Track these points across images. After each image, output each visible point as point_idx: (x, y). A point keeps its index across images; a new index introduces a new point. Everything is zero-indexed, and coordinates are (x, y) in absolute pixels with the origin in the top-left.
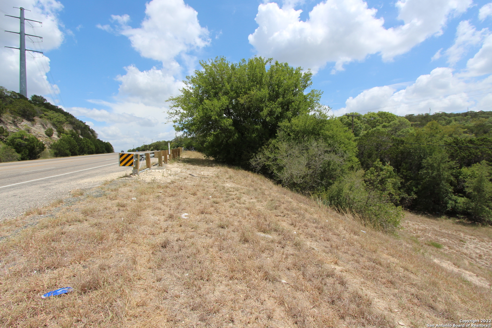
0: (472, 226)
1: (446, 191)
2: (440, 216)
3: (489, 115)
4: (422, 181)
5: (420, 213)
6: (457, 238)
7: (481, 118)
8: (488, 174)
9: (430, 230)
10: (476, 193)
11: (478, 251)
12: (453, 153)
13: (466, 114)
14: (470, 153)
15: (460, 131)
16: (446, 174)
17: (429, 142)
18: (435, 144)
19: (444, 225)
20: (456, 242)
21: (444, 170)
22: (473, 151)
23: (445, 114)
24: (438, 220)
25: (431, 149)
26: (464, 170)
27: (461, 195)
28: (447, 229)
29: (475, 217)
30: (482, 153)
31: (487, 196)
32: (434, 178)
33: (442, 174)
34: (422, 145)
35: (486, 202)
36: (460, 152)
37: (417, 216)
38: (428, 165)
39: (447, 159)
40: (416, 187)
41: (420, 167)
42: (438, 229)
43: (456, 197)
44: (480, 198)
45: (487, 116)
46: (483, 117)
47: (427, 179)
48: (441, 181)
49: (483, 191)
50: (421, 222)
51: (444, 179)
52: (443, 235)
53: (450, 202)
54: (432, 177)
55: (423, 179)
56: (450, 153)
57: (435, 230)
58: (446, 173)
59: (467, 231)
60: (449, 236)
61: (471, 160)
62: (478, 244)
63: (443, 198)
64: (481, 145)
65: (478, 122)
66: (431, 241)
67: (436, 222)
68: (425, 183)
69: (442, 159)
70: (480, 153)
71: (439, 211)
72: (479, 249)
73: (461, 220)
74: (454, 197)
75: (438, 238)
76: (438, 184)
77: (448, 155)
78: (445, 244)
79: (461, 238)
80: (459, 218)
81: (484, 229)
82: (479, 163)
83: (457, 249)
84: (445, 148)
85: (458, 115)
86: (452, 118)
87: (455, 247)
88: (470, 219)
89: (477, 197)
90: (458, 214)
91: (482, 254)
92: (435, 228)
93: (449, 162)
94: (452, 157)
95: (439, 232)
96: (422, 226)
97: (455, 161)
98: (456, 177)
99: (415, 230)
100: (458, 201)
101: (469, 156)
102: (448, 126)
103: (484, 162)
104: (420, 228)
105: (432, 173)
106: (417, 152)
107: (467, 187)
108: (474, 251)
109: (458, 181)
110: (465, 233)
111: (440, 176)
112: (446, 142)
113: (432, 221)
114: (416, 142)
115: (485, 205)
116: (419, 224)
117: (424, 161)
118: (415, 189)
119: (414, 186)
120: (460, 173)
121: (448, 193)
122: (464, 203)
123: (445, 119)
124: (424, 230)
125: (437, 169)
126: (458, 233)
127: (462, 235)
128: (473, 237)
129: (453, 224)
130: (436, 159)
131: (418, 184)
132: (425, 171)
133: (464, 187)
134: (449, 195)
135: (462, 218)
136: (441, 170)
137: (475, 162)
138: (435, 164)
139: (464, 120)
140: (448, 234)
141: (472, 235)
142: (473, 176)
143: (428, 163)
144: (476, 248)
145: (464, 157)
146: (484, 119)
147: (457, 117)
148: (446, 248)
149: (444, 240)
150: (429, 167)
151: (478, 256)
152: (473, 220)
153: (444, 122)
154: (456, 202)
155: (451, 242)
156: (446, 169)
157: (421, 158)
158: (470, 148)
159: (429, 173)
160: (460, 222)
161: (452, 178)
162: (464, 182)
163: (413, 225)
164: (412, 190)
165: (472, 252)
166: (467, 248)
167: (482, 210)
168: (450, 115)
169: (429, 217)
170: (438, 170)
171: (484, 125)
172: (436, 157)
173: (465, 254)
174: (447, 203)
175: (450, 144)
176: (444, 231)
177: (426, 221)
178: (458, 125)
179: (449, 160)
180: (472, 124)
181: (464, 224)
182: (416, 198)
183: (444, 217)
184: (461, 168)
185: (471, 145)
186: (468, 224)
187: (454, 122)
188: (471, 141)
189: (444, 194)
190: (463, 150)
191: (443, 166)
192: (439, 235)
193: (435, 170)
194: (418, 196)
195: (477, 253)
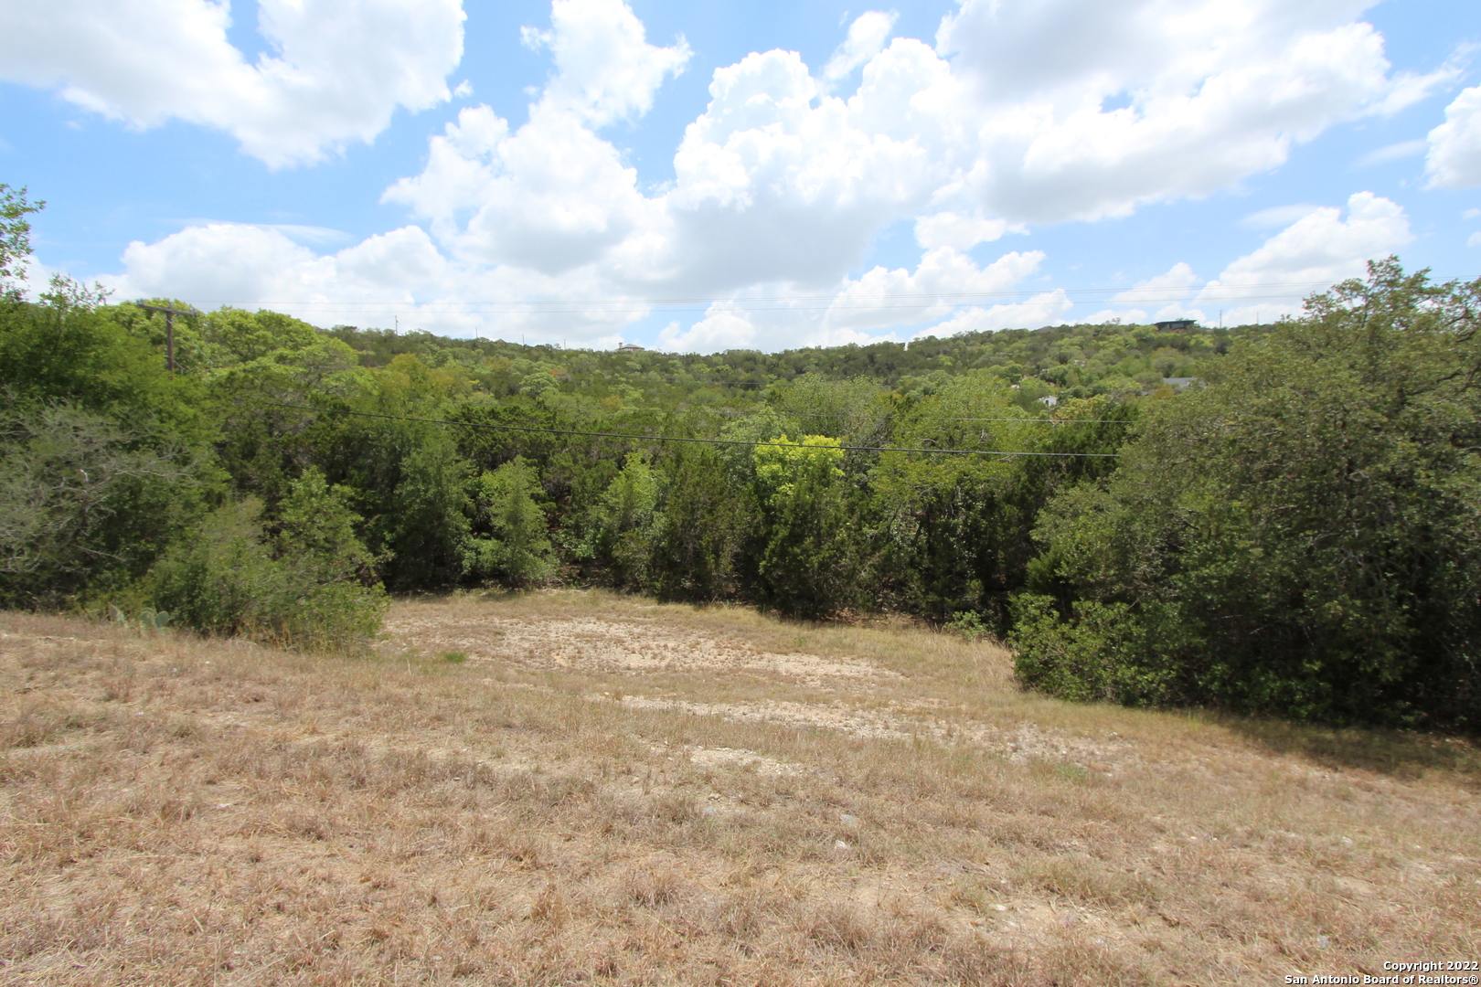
0: (510, 599)
1: (457, 529)
2: (452, 591)
3: (515, 353)
4: (404, 514)
5: (407, 594)
6: (489, 631)
7: (501, 358)
8: (527, 484)
9: (437, 629)
10: (511, 527)
11: (526, 645)
12: (463, 440)
13: (474, 344)
14: (494, 439)
15: (465, 383)
16: (454, 490)
17: (410, 412)
18: (424, 418)
19: (461, 610)
20: (488, 639)
21: (449, 481)
22: (499, 435)
23: (433, 339)
24: (447, 603)
25: (417, 431)
26: (487, 478)
27: (485, 534)
28: (469, 616)
29: (513, 578)
30: (513, 439)
31: (529, 530)
32: (430, 502)
33: (447, 491)
34: (395, 421)
35: (528, 542)
36: (477, 437)
37: (401, 603)
38: (415, 472)
39: (454, 456)
40: (392, 531)
41: (395, 477)
42: (451, 623)
43: (477, 540)
44: (518, 536)
45: (510, 353)
46: (505, 355)
47: (416, 507)
48: (445, 507)
49: (522, 520)
50: (414, 615)
51: (451, 502)
52: (463, 633)
53: (468, 554)
54: (426, 500)
55: (405, 508)
56: (458, 439)
57: (447, 626)
58: (455, 488)
59: (504, 610)
60: (476, 631)
61: (496, 454)
62: (524, 631)
63: (453, 547)
64: (510, 422)
65: (499, 367)
66: (443, 652)
67: (445, 607)
68: (412, 516)
69: (445, 454)
70: (510, 441)
71: (446, 580)
72: (527, 639)
73: (491, 590)
74: (474, 542)
75: (456, 641)
76: (440, 517)
77: (455, 445)
78: (469, 650)
79: (496, 627)
80: (486, 588)
81: (529, 598)
82: (511, 460)
83: (493, 653)
84: (447, 429)
85: (458, 343)
86: (447, 351)
87: (488, 650)
88: (506, 585)
89: (514, 534)
90: (484, 578)
91: (533, 647)
92: (446, 621)
93: (457, 461)
94: (463, 449)
95: (455, 627)
96: (418, 624)
97: (469, 460)
98: (474, 496)
99: (404, 638)
100: (482, 550)
101: (492, 446)
102: (440, 369)
103: (519, 458)
104: (415, 630)
105: (426, 491)
106: (385, 439)
107: (496, 515)
108: (520, 647)
109: (479, 505)
110: (502, 616)
111: (442, 496)
112: (448, 413)
113: (436, 606)
114: (380, 411)
115: (527, 549)
116: (411, 621)
117: (406, 461)
118: (388, 536)
119: (386, 527)
120: (480, 485)
121: (461, 534)
122: (493, 551)
123: (434, 352)
124: (424, 633)
125: (436, 481)
126: (490, 618)
127: (497, 621)
128: (515, 620)
129: (477, 602)
130: (431, 455)
131: (394, 521)
132: (410, 488)
133: (489, 517)
134: (464, 538)
135: (492, 585)
136: (444, 482)
137: (505, 460)
138: (430, 469)
139: (472, 357)
140: (473, 627)
141: (513, 617)
142: (502, 492)
143: (416, 467)
144: (522, 639)
145: (484, 448)
146: (506, 359)
147: (456, 349)
148: (474, 657)
149: (466, 643)
150: (418, 476)
151: (527, 653)
152: (511, 585)
153: (430, 357)
154: (479, 553)
155: (479, 642)
156: (454, 479)
157: (396, 456)
158: (493, 428)
159: (419, 490)
160: (490, 595)
161: (466, 499)
162: (489, 504)
163: (397, 627)
164: (383, 539)
165: (517, 649)
166: (509, 645)
167: (524, 560)
168: (443, 342)
169: (428, 599)
170: (439, 484)
171: (508, 374)
172: (431, 450)
173: (508, 658)
174: (460, 558)
175: (456, 420)
176: (463, 623)
177: (424, 609)
178: (461, 369)
179: (458, 458)
180: (486, 369)
181: (497, 598)
182: (393, 559)
183: (458, 591)
184: (480, 474)
185: (494, 423)
186: (504, 596)
187: (451, 362)
188: (493, 414)
189: (453, 537)
190: (482, 432)
191: (446, 471)
192: (455, 636)
193: (430, 483)
194: (399, 552)
195: (525, 650)
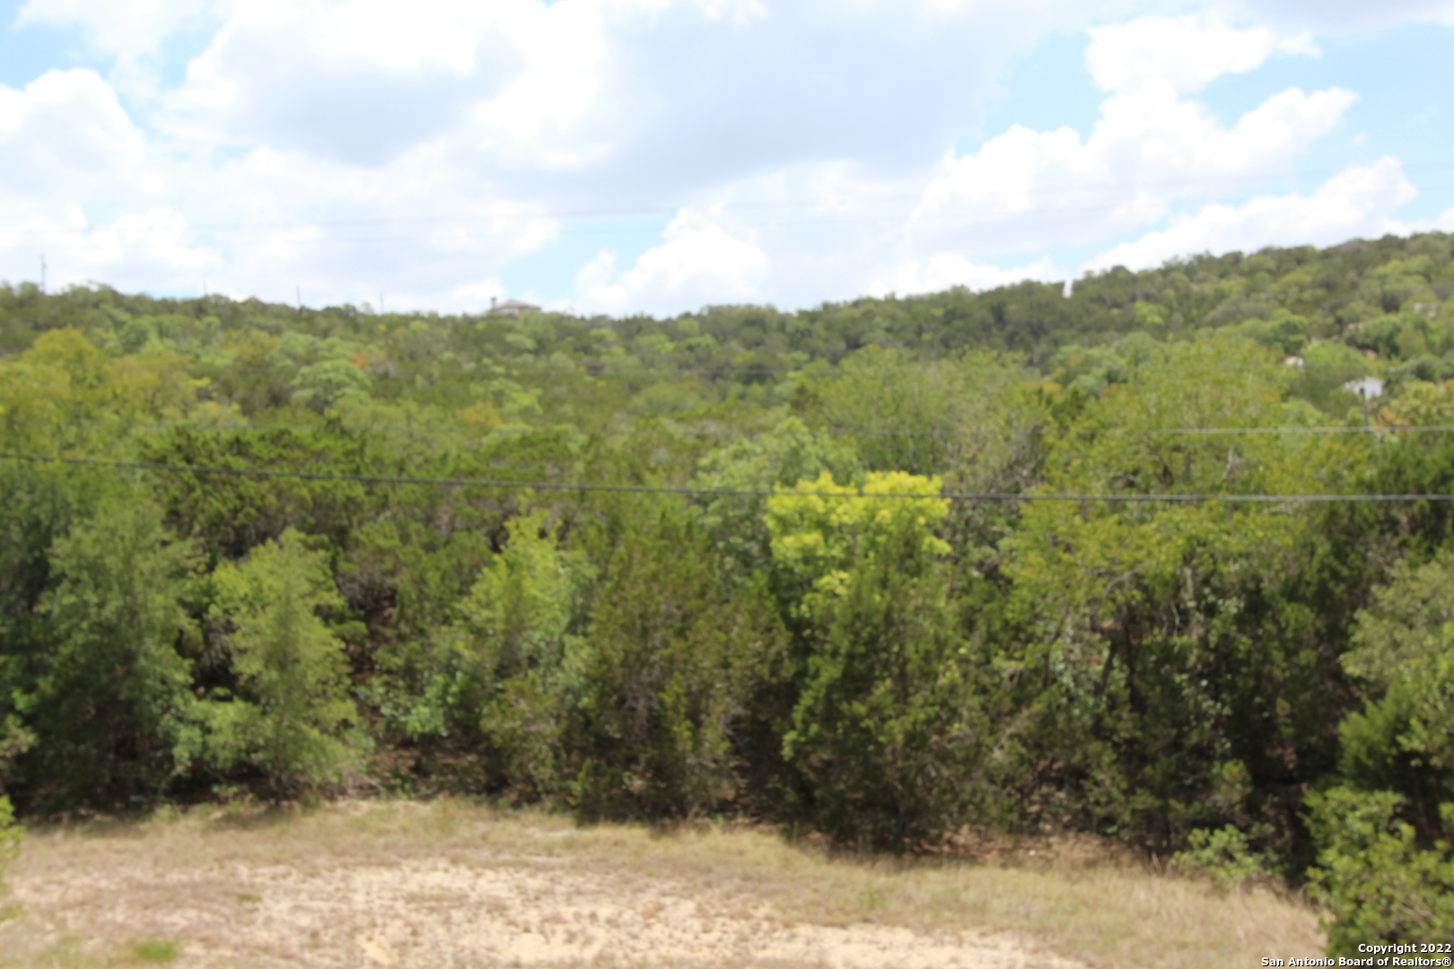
0: (271, 823)
1: (164, 682)
2: (150, 811)
3: (282, 322)
4: (56, 653)
5: (58, 821)
6: (227, 894)
7: (255, 333)
8: (306, 587)
9: (118, 893)
10: (274, 675)
11: (304, 920)
12: (176, 501)
13: (199, 308)
14: (240, 497)
15: (182, 385)
16: (160, 603)
17: (70, 446)
18: (98, 458)
19: (170, 850)
20: (226, 910)
21: (149, 584)
22: (249, 487)
23: (117, 299)
24: (141, 835)
25: (85, 485)
26: (228, 576)
27: (220, 691)
28: (186, 863)
29: (279, 781)
30: (279, 495)
31: (311, 680)
32: (107, 629)
33: (144, 606)
34: (39, 466)
35: (309, 705)
36: (206, 493)
37: (46, 839)
38: (80, 567)
39: (160, 533)
40: (30, 688)
41: (38, 577)
42: (149, 877)
43: (205, 705)
44: (288, 692)
45: (272, 323)
46: (261, 328)
47: (79, 638)
48: (140, 637)
49: (297, 661)
50: (72, 865)
51: (151, 627)
52: (172, 898)
53: (184, 733)
54: (100, 624)
55: (57, 641)
56: (165, 499)
57: (142, 886)
58: (160, 599)
59: (259, 848)
60: (199, 894)
61: (244, 527)
62: (298, 892)
63: (154, 721)
64: (272, 462)
65: (249, 351)
66: (131, 943)
67: (135, 844)
68: (72, 658)
69: (142, 530)
70: (272, 499)
71: (141, 788)
72: (307, 910)
73: (235, 807)
74: (198, 707)
75: (158, 917)
76: (129, 658)
77: (160, 511)
78: (186, 934)
79: (241, 885)
80: (220, 801)
81: (311, 822)
82: (275, 538)
83: (236, 939)
84: (144, 479)
85: (168, 306)
86: (146, 321)
87: (225, 932)
88: (263, 795)
89: (280, 691)
90: (217, 781)
91: (319, 925)
92: (138, 874)
93: (165, 544)
94: (174, 517)
95: (157, 887)
96: (79, 883)
97: (190, 541)
98: (198, 612)
99: (49, 913)
100: (214, 724)
101: (235, 512)
102: (131, 360)
103: (291, 535)
104: (73, 895)
105: (101, 605)
106: (19, 502)
107: (242, 652)
108: (292, 926)
109: (207, 630)
110: (253, 860)
111: (134, 614)
112: (146, 446)
113: (118, 843)
114: (8, 445)
115: (306, 720)
116: (65, 876)
117: (60, 546)
118: (21, 701)
119: (16, 682)
120: (210, 592)
121: (170, 693)
122: (236, 725)
123: (118, 325)
124: (93, 902)
125: (121, 585)
126: (229, 865)
127: (243, 870)
128: (281, 869)
129: (205, 832)
130: (113, 531)
131: (34, 669)
132: (69, 600)
133: (229, 655)
134: (178, 700)
135: (235, 796)
136: (139, 586)
137: (262, 538)
138: (110, 561)
139: (196, 333)
140: (194, 886)
141: (277, 862)
142: (256, 602)
143: (80, 556)
144: (296, 908)
145: (220, 515)
146: (264, 337)
147: (165, 319)
148: (195, 949)
149: (178, 920)
150: (85, 576)
151: (306, 939)
152: (273, 794)
153: (112, 335)
154: (207, 731)
155: (207, 916)
156: (159, 579)
157: (40, 534)
158: (238, 474)
159: (85, 604)
160: (230, 819)
161: (184, 621)
162: (230, 628)
163: (36, 889)
164: (10, 707)
165: (285, 931)
166: (268, 921)
167: (300, 741)
168: (137, 305)
169: (101, 830)
170: (127, 591)
171: (268, 365)
172: (111, 523)
173: (267, 949)
174: (169, 742)
175: (161, 461)
176: (174, 877)
177: (93, 851)
178: (174, 357)
179: (166, 537)
180: (224, 356)
181: (244, 823)
182: (32, 749)
183: (164, 811)
184: (211, 568)
185: (239, 463)
186: (258, 818)
187: (154, 344)
188: (238, 446)
189: (155, 698)
190: (214, 483)
191: (144, 564)
192: (156, 905)
193: (110, 589)
194: (44, 733)
195: (302, 931)
